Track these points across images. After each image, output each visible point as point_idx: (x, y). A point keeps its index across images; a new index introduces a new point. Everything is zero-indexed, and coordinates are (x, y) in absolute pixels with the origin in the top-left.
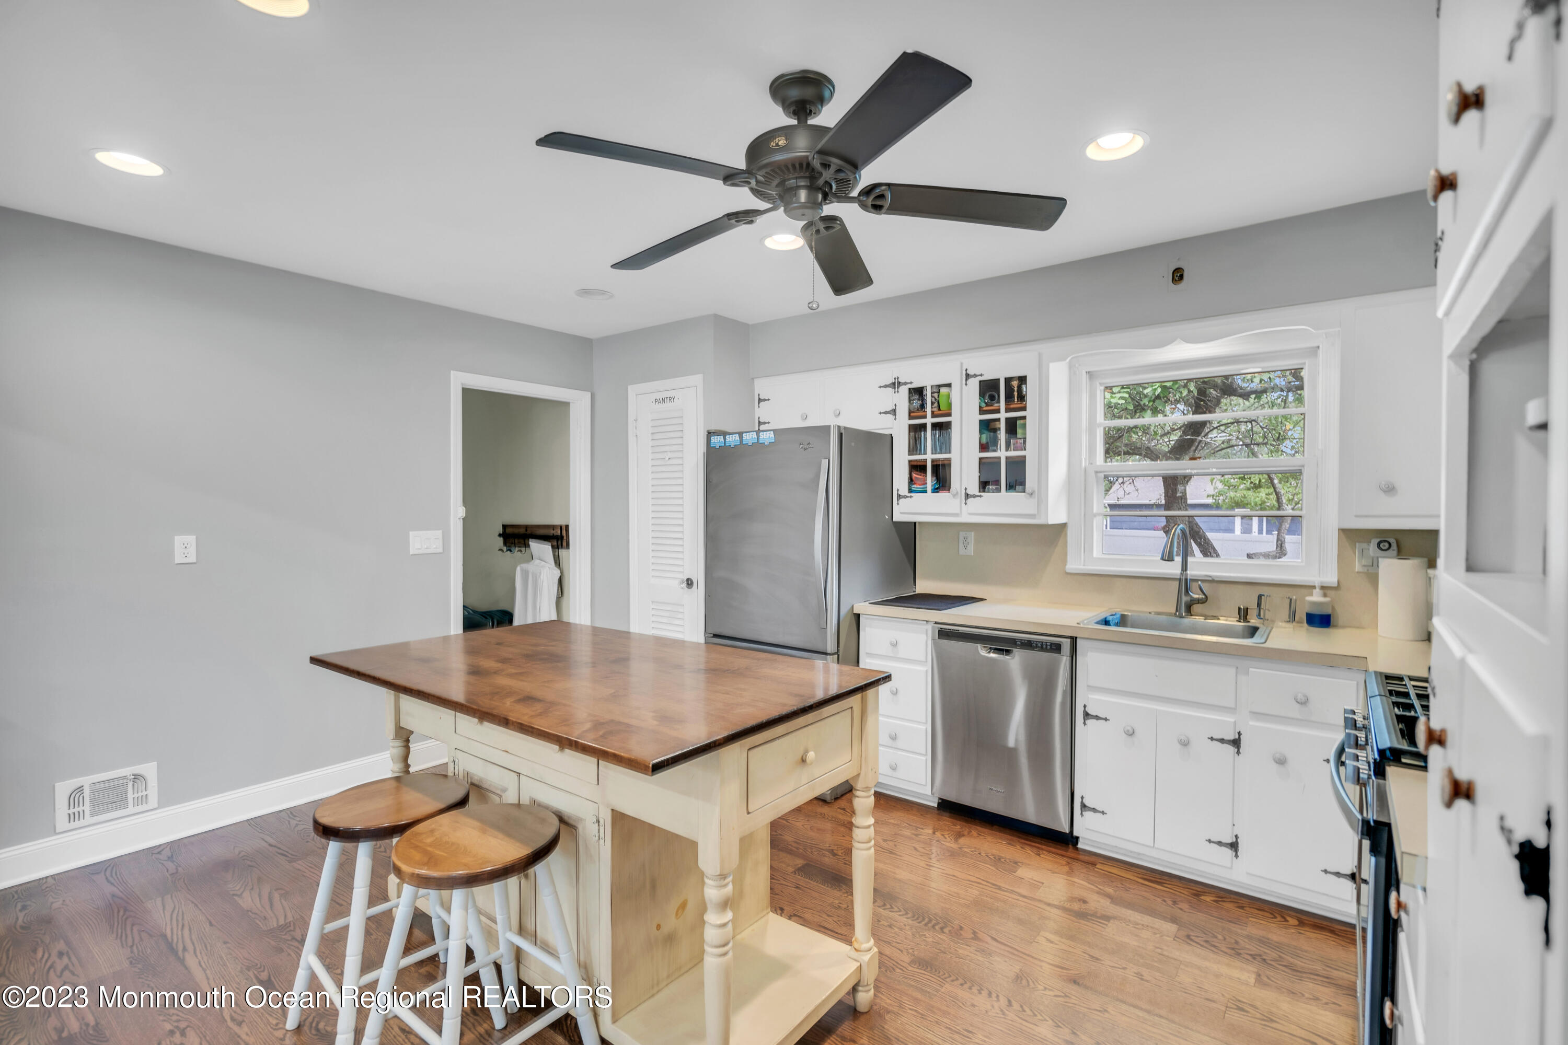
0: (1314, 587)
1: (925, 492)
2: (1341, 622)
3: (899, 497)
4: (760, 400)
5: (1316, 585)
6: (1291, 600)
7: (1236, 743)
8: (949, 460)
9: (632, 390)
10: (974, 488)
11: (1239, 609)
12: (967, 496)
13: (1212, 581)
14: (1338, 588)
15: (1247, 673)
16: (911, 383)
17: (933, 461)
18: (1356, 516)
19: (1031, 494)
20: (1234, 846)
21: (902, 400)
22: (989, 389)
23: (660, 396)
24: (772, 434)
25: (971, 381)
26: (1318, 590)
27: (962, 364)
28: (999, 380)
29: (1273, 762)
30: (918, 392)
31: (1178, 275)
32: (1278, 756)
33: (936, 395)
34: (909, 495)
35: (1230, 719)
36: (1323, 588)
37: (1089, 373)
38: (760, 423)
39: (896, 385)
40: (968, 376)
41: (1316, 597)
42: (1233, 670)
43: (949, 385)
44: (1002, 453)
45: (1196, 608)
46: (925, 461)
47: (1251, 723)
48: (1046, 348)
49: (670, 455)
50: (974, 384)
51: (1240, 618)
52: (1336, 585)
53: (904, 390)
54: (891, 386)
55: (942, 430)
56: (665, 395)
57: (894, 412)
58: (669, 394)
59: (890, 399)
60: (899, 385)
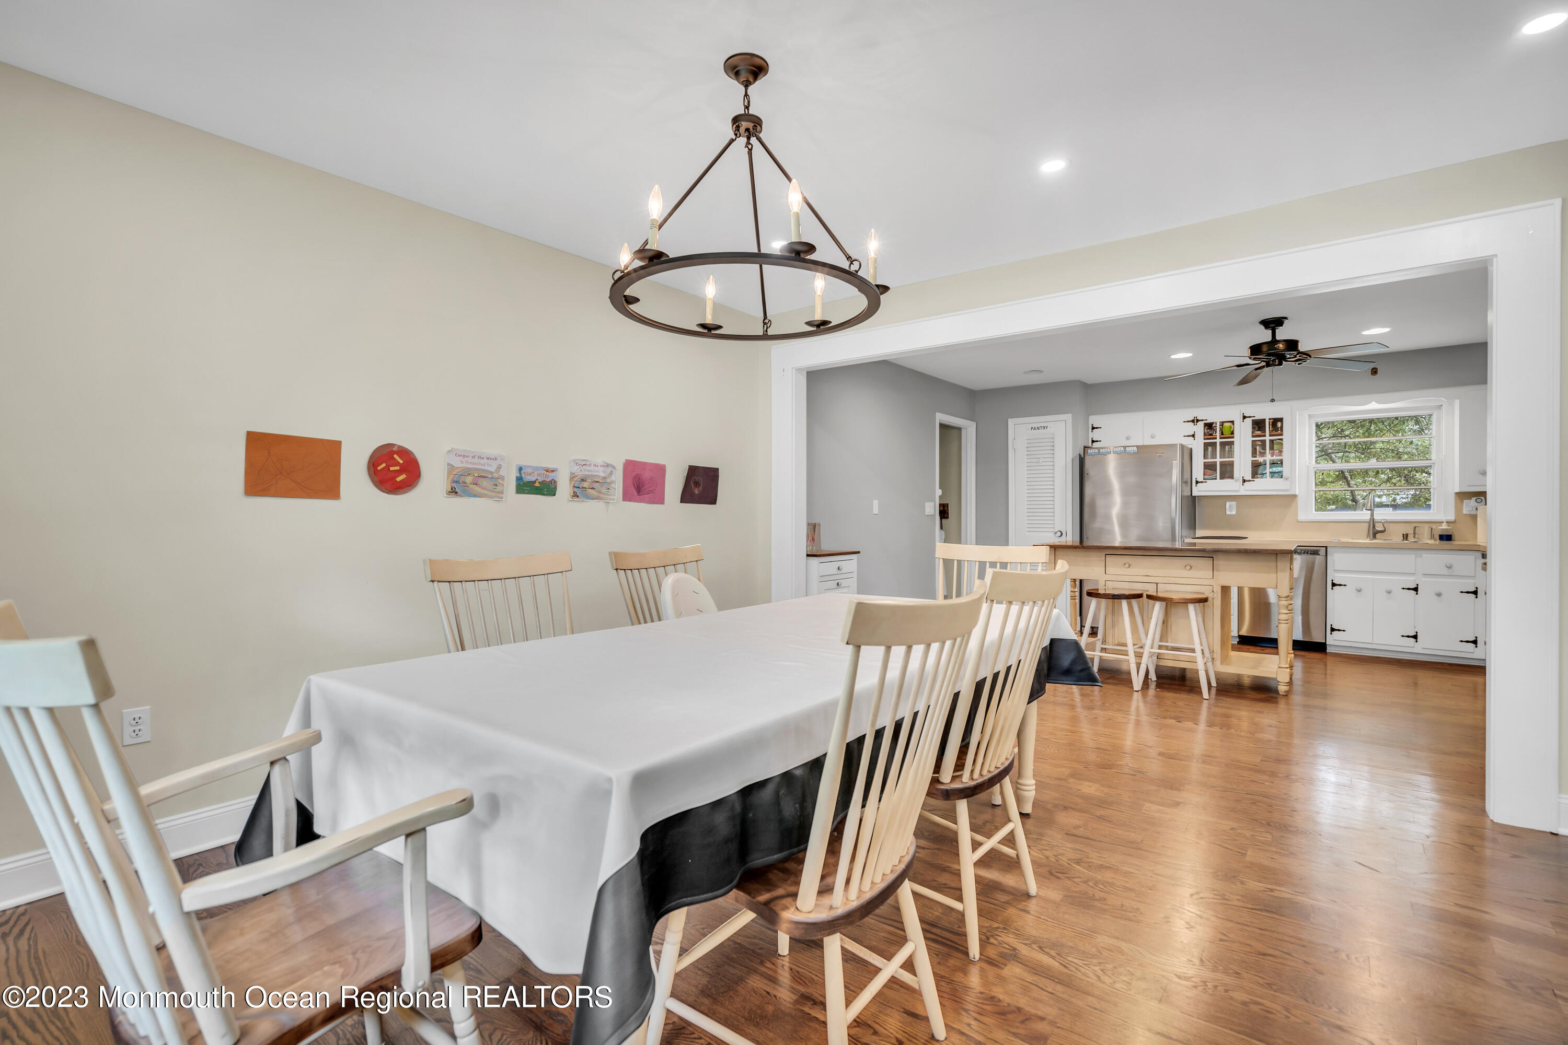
0: (1443, 522)
1: (1216, 479)
2: (1456, 538)
3: (1197, 482)
4: (1093, 428)
5: (1444, 521)
6: (1432, 528)
7: (1416, 589)
8: (1233, 461)
9: (1011, 422)
10: (1248, 476)
11: (1403, 534)
12: (1244, 481)
13: (1387, 522)
14: (1454, 522)
15: (1421, 557)
17: (1221, 462)
18: (1468, 486)
19: (1286, 479)
20: (1415, 637)
21: (1200, 429)
22: (1258, 425)
23: (1036, 426)
24: (1135, 448)
25: (1246, 420)
26: (1445, 523)
27: (1240, 410)
28: (1265, 419)
29: (1435, 595)
30: (1209, 426)
31: (1374, 371)
32: (1437, 592)
33: (1221, 427)
34: (1205, 481)
35: (1412, 578)
36: (1447, 522)
37: (1309, 415)
38: (1093, 442)
39: (1195, 421)
40: (1244, 417)
41: (1444, 526)
42: (1414, 556)
43: (1233, 422)
44: (1268, 457)
45: (1378, 535)
46: (1216, 462)
47: (1424, 579)
48: (1295, 404)
49: (1042, 460)
50: (1249, 422)
51: (1404, 539)
52: (1454, 521)
53: (1201, 424)
54: (1193, 421)
55: (1228, 445)
56: (1039, 425)
57: (1193, 436)
58: (1043, 425)
59: (1191, 428)
60: (1198, 421)
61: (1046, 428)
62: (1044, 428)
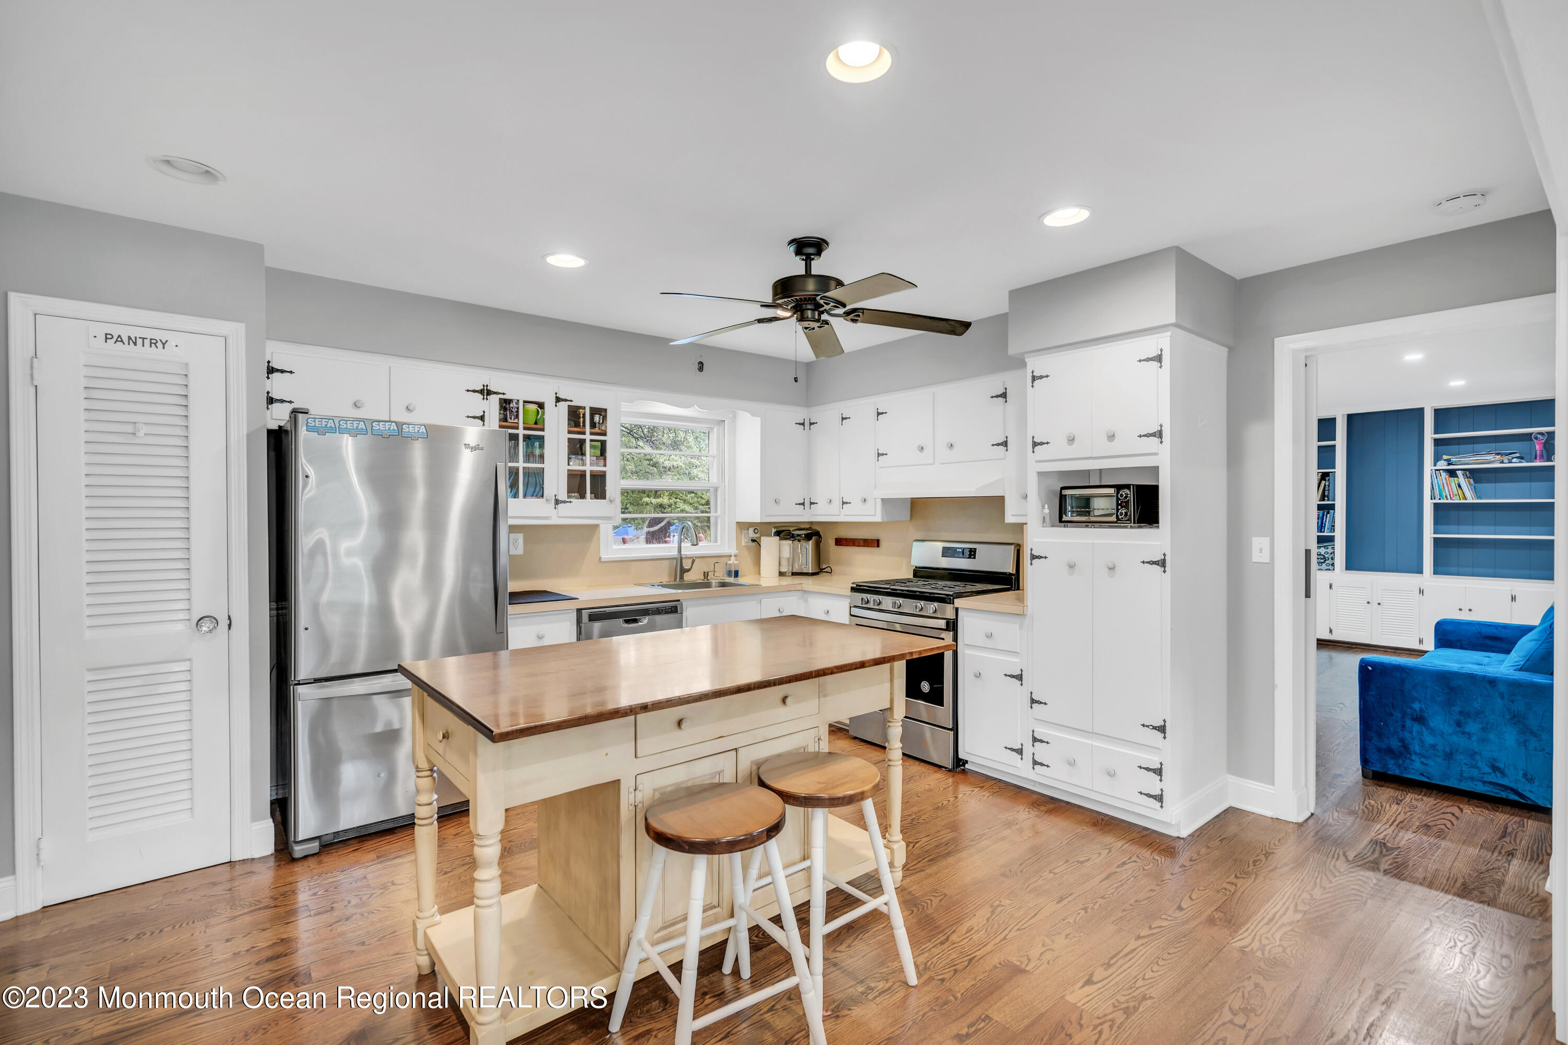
1: (517, 494)
10: (563, 496)
12: (557, 502)
16: (504, 394)
17: (524, 468)
19: (612, 501)
21: (492, 407)
22: (575, 415)
23: (120, 331)
25: (561, 404)
27: (551, 387)
28: (584, 407)
30: (505, 404)
31: (701, 366)
39: (486, 392)
40: (560, 399)
43: (541, 404)
44: (589, 467)
46: (517, 466)
50: (564, 407)
53: (494, 399)
54: (481, 392)
55: (535, 441)
56: (135, 333)
57: (482, 418)
58: (157, 335)
59: (478, 404)
60: (489, 393)
61: (159, 345)
62: (153, 343)
